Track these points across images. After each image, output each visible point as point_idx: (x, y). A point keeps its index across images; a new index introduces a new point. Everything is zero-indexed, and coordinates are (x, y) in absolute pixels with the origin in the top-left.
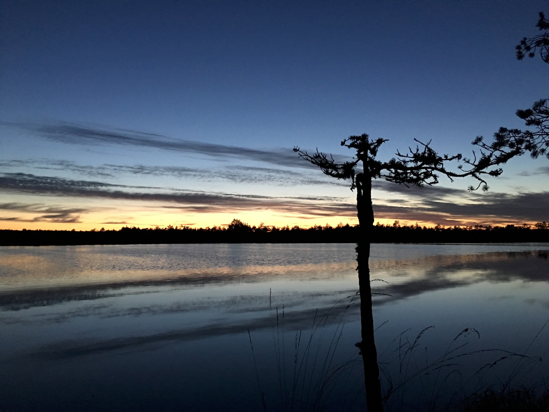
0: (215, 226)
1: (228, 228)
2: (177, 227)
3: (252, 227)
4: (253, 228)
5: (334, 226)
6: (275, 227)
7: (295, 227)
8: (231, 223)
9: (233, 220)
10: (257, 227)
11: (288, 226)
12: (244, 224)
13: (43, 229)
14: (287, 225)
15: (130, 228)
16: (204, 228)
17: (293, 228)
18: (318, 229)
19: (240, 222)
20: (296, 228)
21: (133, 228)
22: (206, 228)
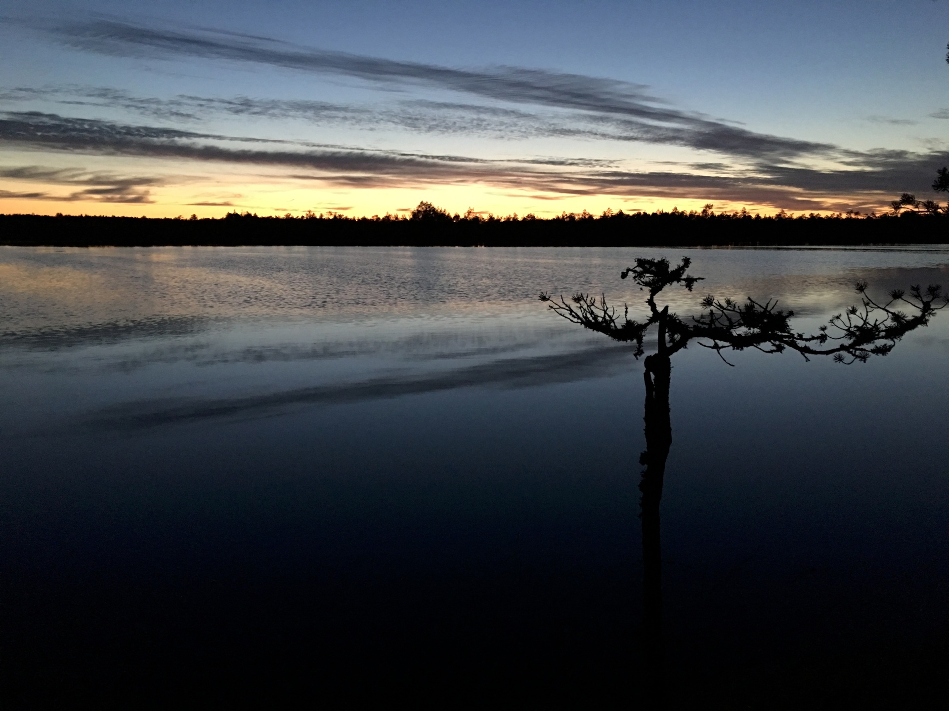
0: (388, 213)
1: (411, 217)
2: (322, 216)
3: (452, 216)
4: (454, 217)
5: (597, 214)
6: (493, 216)
7: (528, 216)
8: (416, 209)
9: (419, 204)
10: (462, 217)
11: (516, 215)
12: (439, 211)
13: (92, 214)
14: (515, 213)
15: (241, 215)
16: (369, 217)
17: (524, 219)
18: (568, 220)
19: (431, 207)
20: (529, 219)
21: (246, 214)
22: (373, 217)
